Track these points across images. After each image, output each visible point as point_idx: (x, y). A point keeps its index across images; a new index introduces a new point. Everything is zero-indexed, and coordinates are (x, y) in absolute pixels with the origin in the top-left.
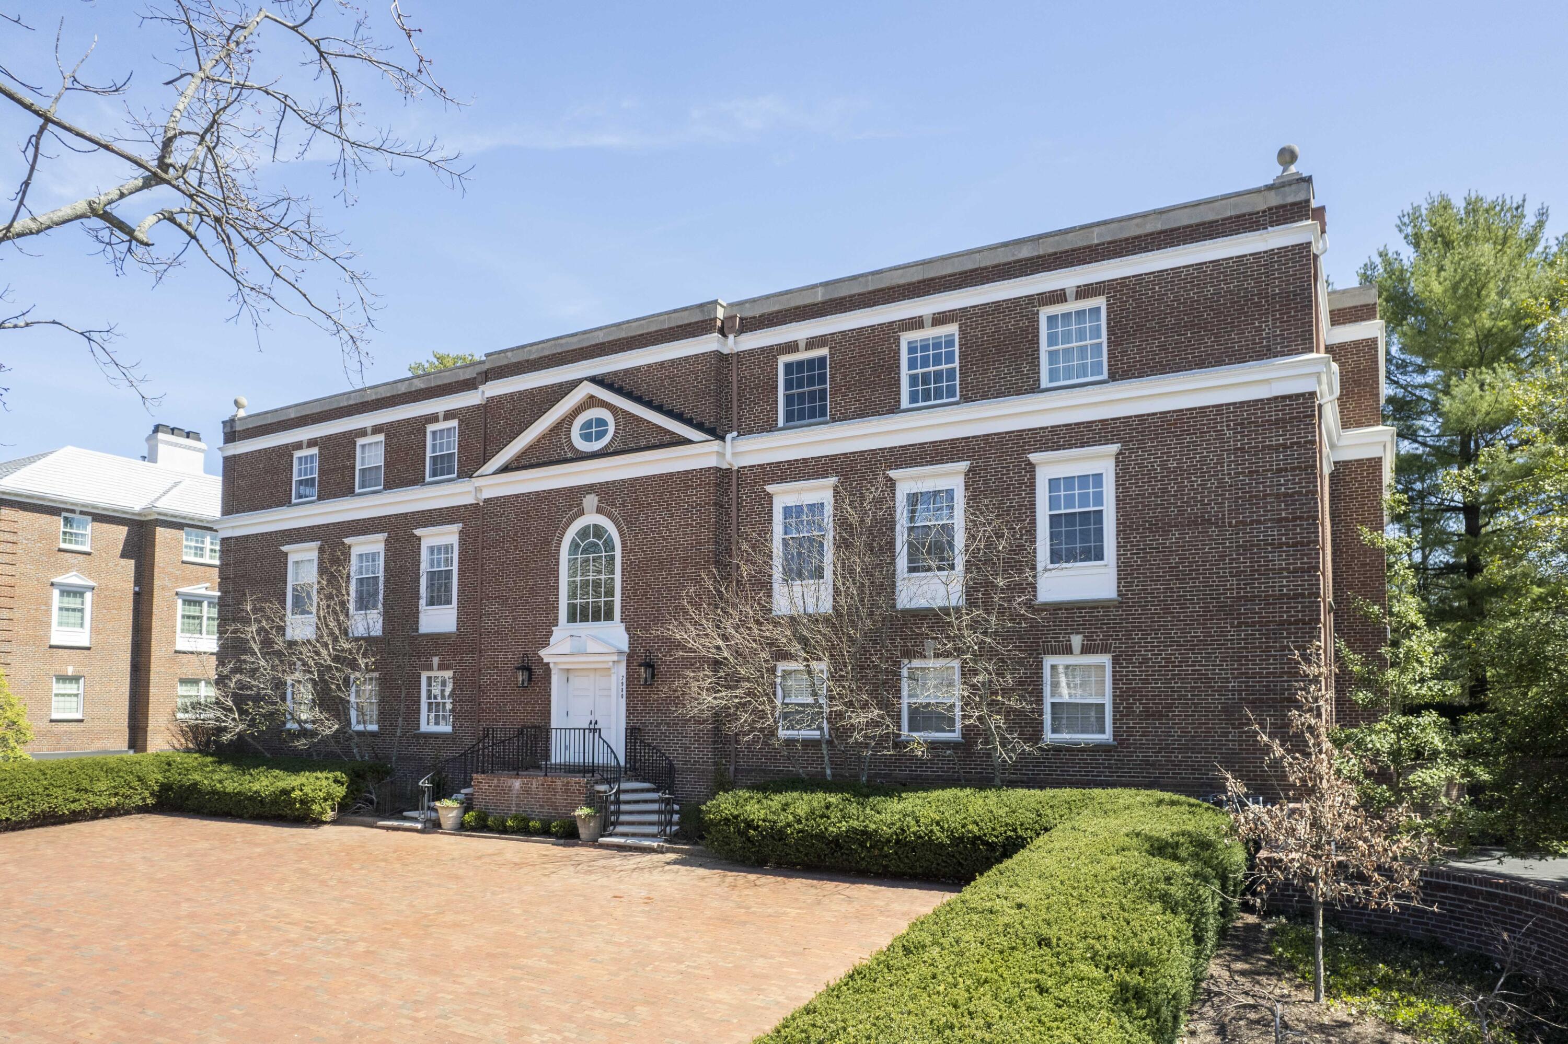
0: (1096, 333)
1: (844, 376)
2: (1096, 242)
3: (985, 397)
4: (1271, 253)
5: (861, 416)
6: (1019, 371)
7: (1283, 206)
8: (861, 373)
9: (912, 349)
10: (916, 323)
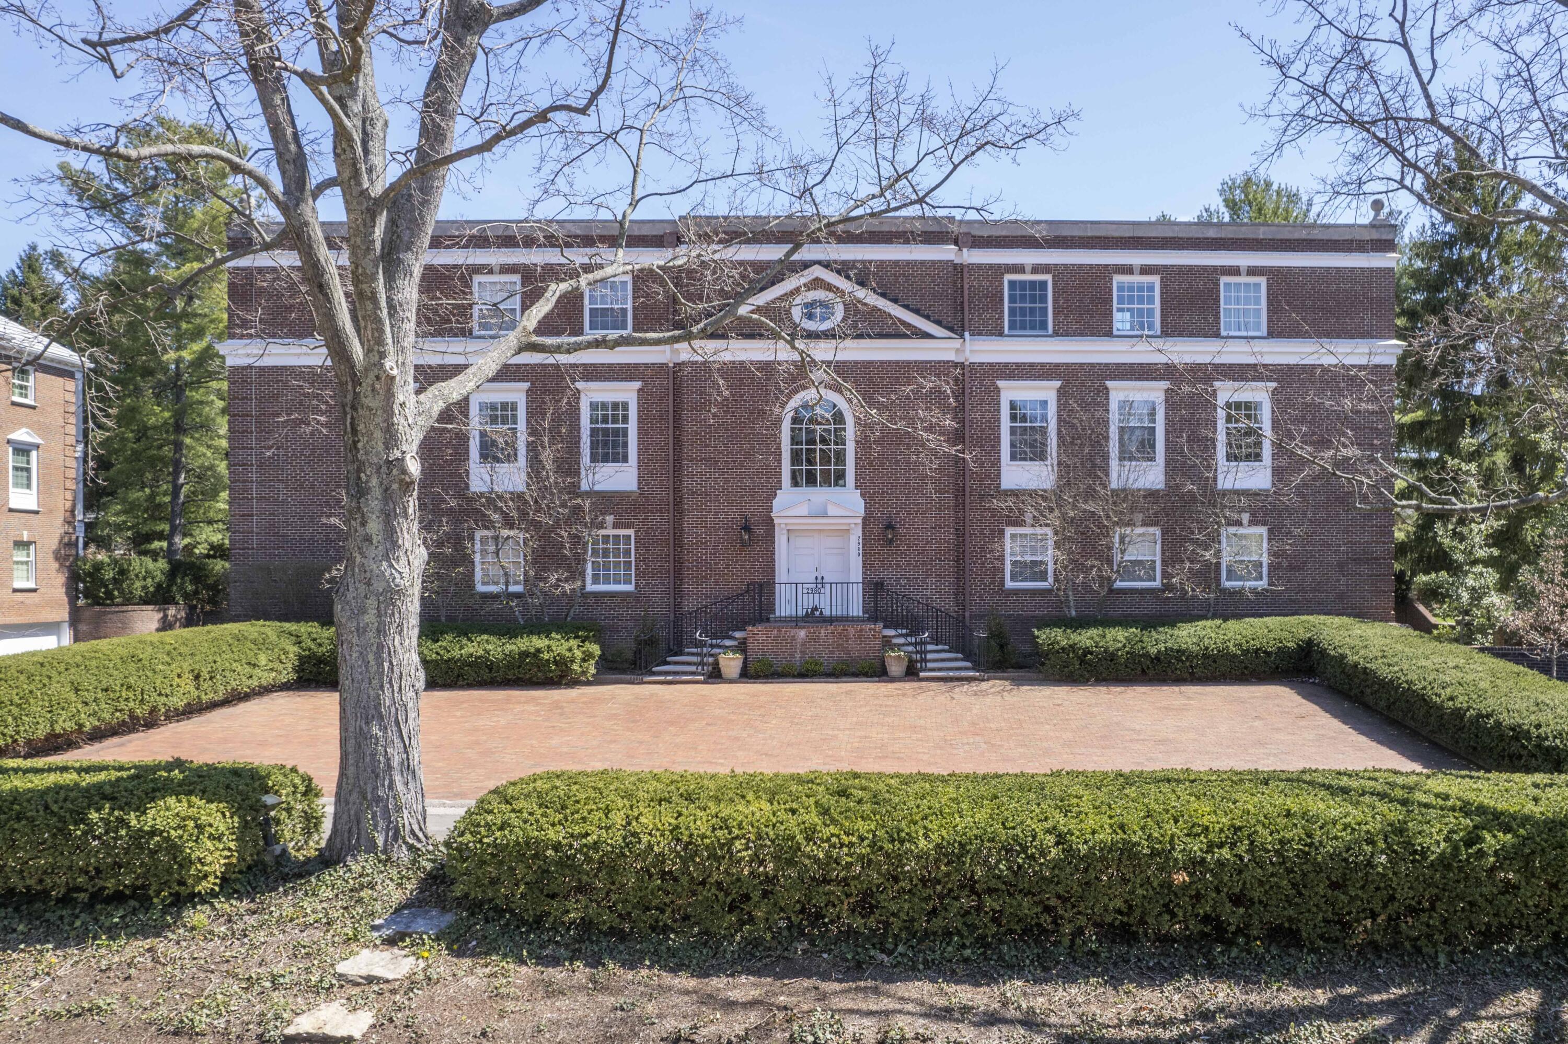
0: (1257, 301)
1: (1067, 300)
2: (1261, 237)
3: (1180, 335)
4: (1371, 270)
5: (1081, 335)
6: (1205, 319)
7: (1380, 240)
8: (1081, 301)
9: (1121, 289)
10: (1127, 270)
